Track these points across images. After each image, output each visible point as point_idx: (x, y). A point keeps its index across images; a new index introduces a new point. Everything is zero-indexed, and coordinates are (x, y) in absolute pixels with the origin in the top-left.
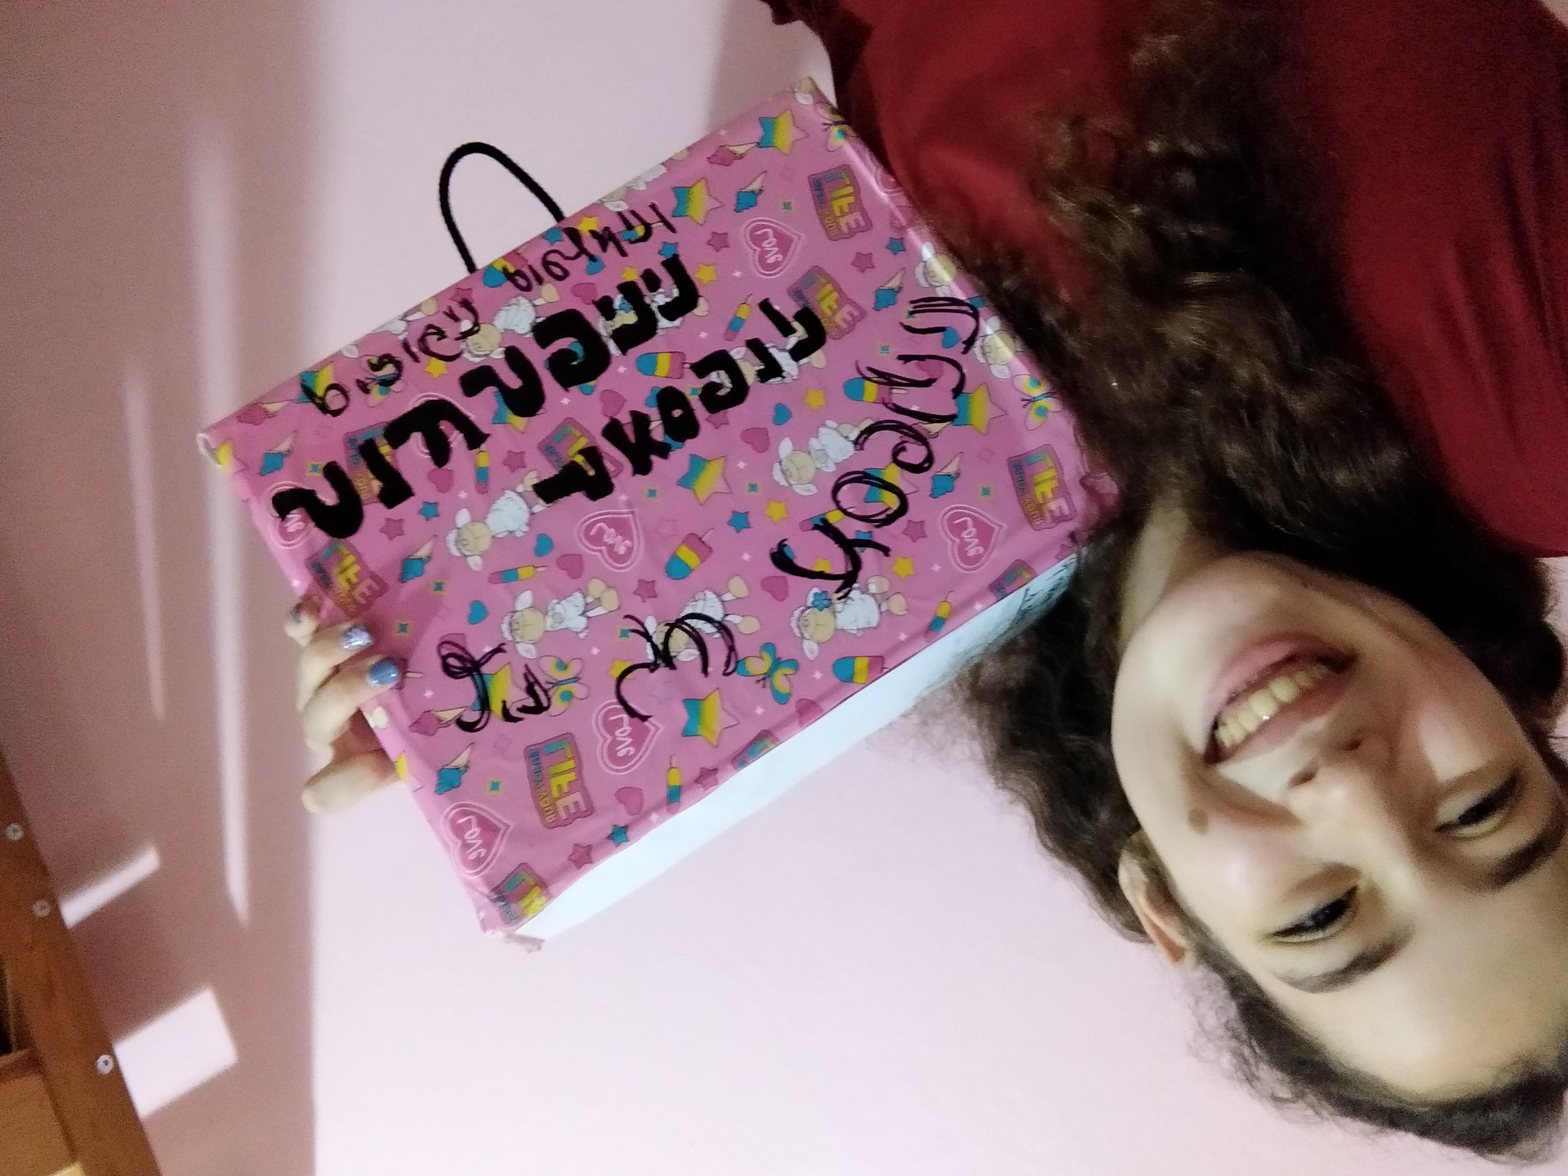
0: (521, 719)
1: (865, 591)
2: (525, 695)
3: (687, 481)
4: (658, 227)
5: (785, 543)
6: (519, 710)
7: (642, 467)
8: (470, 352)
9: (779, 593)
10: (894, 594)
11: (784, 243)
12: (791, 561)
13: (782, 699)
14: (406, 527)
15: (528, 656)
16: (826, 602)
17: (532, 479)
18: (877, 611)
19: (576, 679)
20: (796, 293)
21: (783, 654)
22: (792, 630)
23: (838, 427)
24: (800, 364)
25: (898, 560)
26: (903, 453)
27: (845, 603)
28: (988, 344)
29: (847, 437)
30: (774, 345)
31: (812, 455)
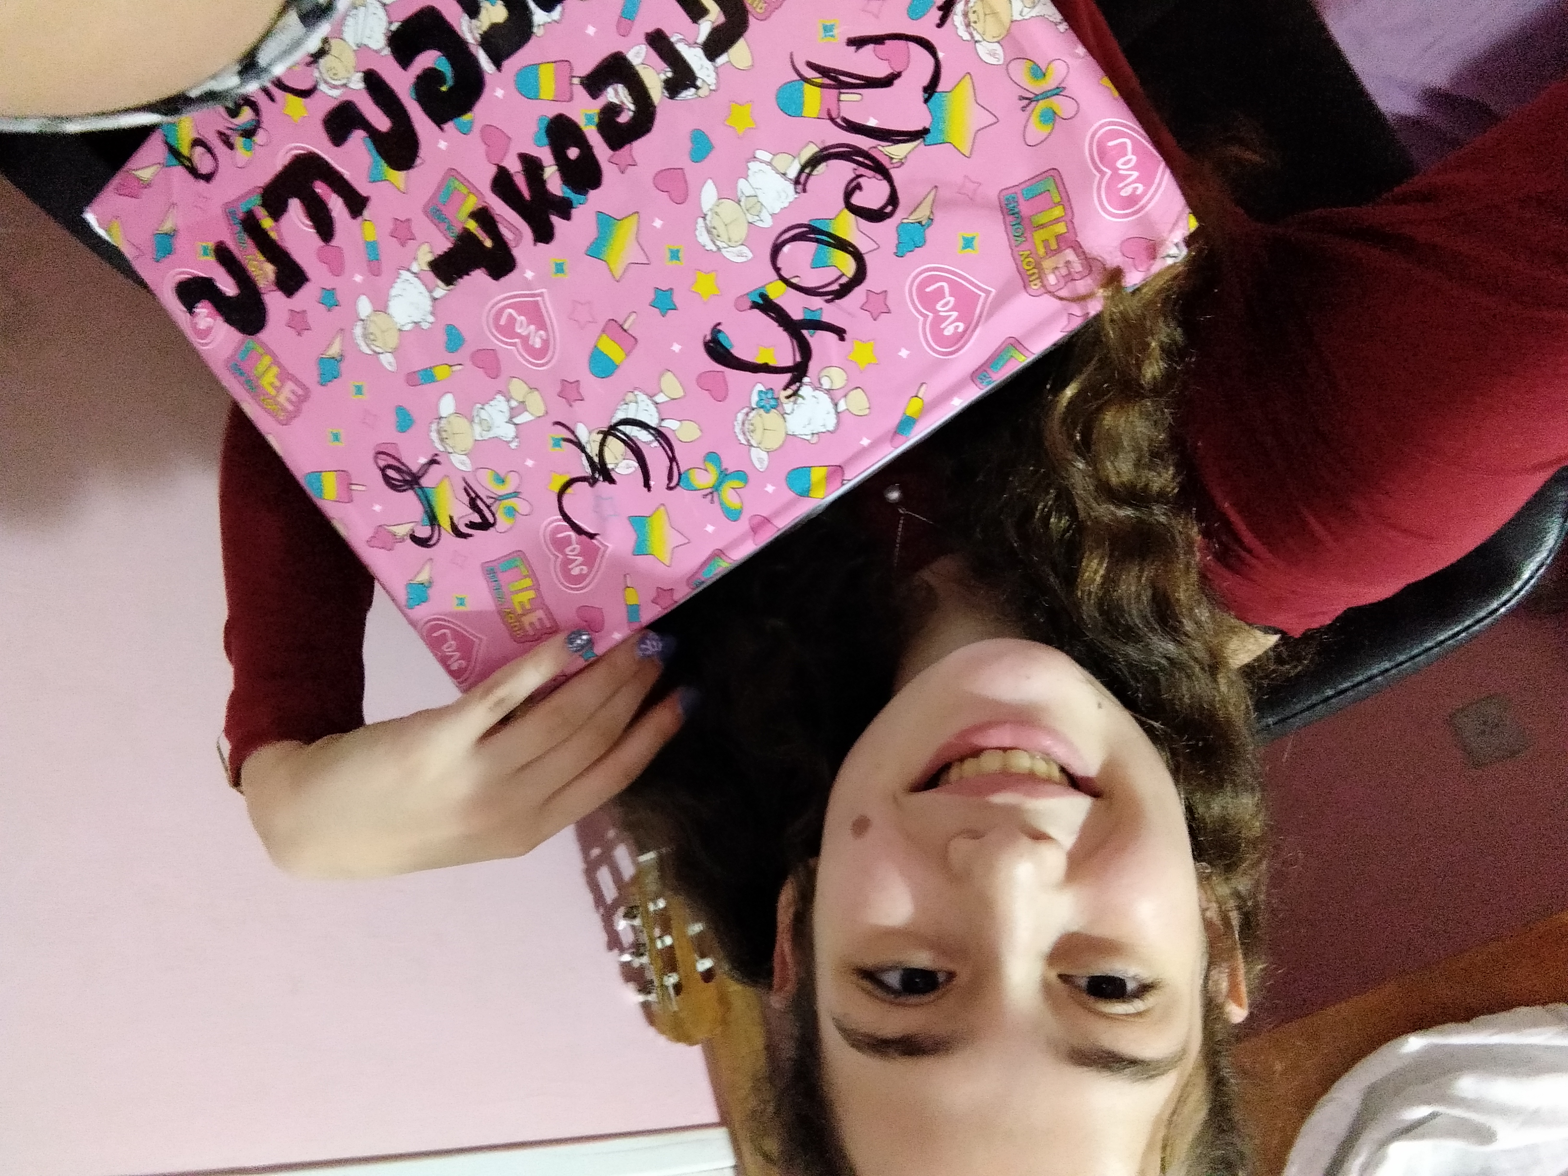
0: (471, 536)
1: (818, 387)
2: (471, 511)
3: (596, 250)
5: (719, 327)
6: (466, 525)
7: (544, 234)
9: (719, 393)
10: (853, 389)
12: (727, 351)
13: (733, 515)
14: (311, 318)
15: (463, 468)
16: (773, 402)
17: (425, 256)
18: (833, 411)
19: (516, 494)
22: (737, 436)
23: (772, 159)
24: (717, 65)
25: (857, 345)
26: (857, 193)
27: (795, 403)
28: (974, 9)
29: (784, 174)
30: (681, 37)
31: (742, 204)
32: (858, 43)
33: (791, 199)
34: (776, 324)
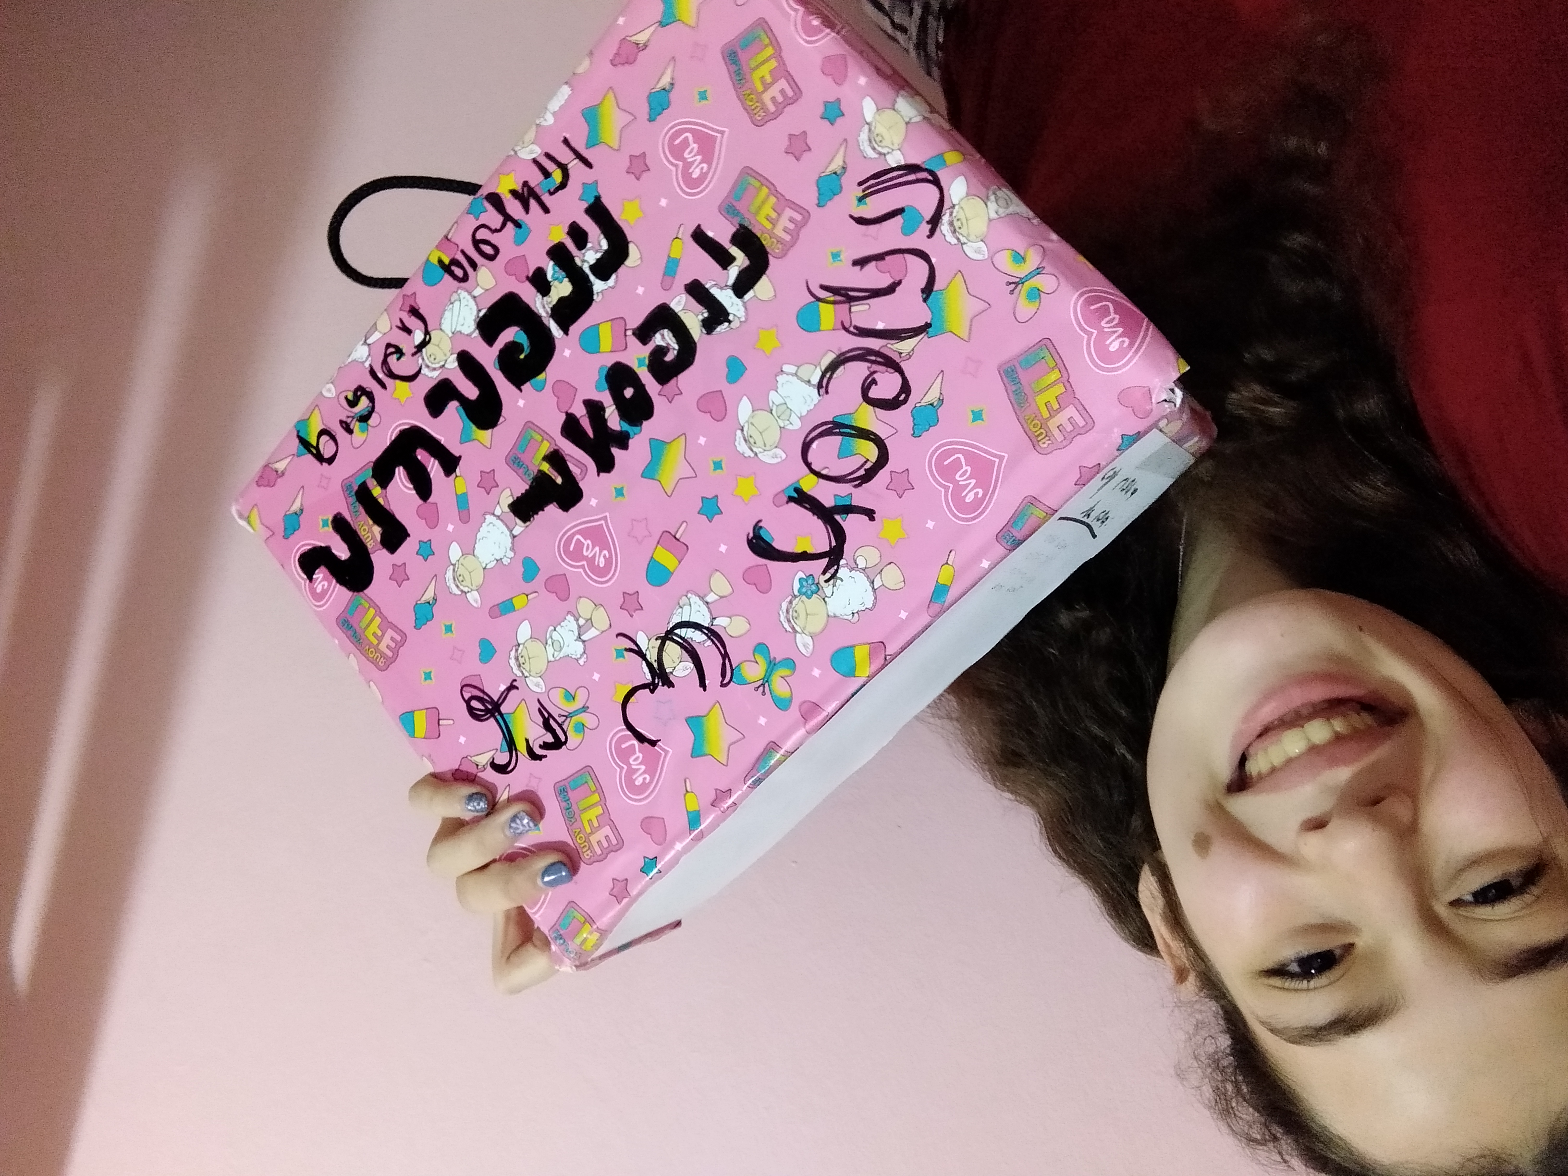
0: (546, 756)
1: (854, 567)
2: (544, 731)
3: (650, 472)
4: (574, 165)
5: (760, 524)
7: (605, 464)
9: (763, 586)
10: (887, 565)
11: (707, 147)
13: (782, 704)
15: (539, 690)
16: (814, 588)
17: (507, 499)
19: (585, 709)
21: (777, 654)
23: (797, 371)
24: (745, 301)
25: (887, 523)
26: (873, 386)
27: (834, 586)
28: (957, 218)
29: (809, 382)
30: (714, 283)
31: (774, 412)
32: (861, 262)
33: (816, 401)
34: (810, 513)
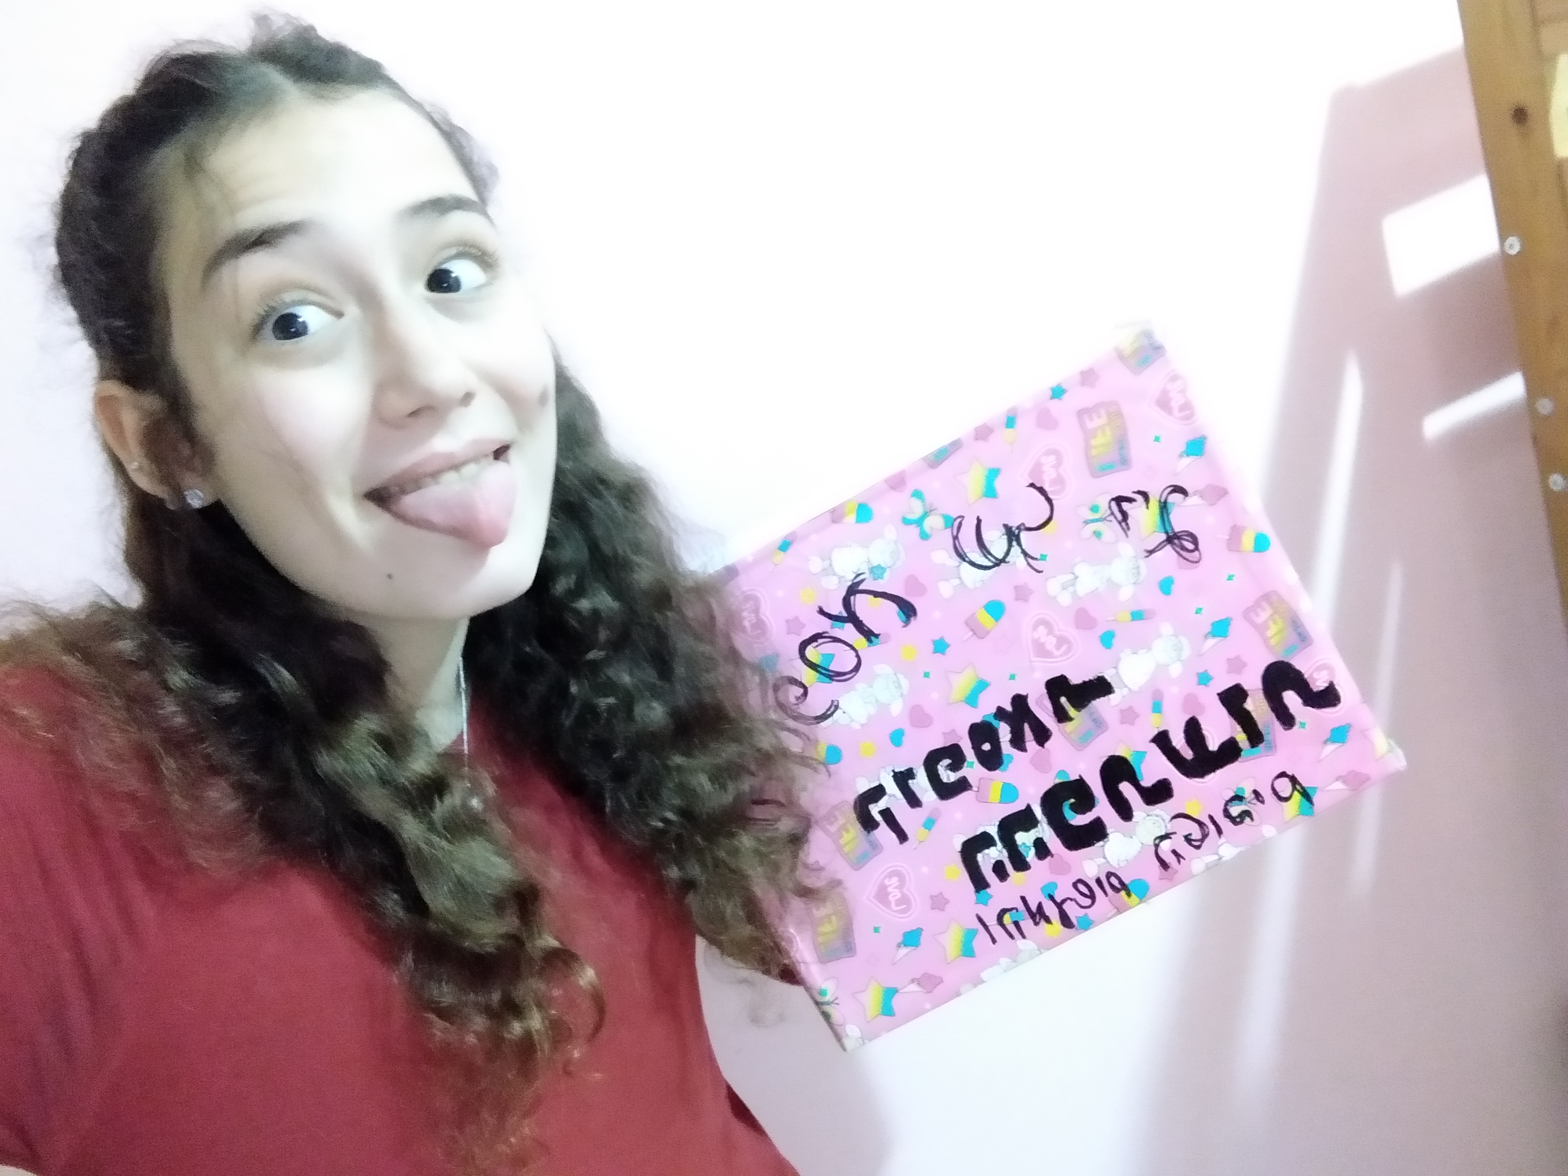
0: (1134, 492)
1: (841, 578)
3: (982, 686)
4: (992, 921)
5: (904, 624)
6: (1135, 500)
7: (1020, 701)
8: (1163, 820)
9: (912, 581)
10: (819, 573)
11: (882, 895)
12: (901, 608)
14: (1225, 666)
15: (1124, 544)
16: (875, 571)
17: (1114, 698)
18: (833, 561)
19: (1086, 522)
20: (876, 847)
21: (914, 531)
22: (904, 549)
23: (851, 723)
24: (878, 782)
25: (811, 602)
26: (799, 695)
27: (859, 569)
29: (844, 713)
30: (898, 801)
31: (875, 699)
33: (842, 698)
34: (864, 622)
